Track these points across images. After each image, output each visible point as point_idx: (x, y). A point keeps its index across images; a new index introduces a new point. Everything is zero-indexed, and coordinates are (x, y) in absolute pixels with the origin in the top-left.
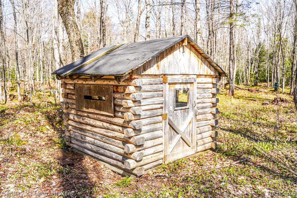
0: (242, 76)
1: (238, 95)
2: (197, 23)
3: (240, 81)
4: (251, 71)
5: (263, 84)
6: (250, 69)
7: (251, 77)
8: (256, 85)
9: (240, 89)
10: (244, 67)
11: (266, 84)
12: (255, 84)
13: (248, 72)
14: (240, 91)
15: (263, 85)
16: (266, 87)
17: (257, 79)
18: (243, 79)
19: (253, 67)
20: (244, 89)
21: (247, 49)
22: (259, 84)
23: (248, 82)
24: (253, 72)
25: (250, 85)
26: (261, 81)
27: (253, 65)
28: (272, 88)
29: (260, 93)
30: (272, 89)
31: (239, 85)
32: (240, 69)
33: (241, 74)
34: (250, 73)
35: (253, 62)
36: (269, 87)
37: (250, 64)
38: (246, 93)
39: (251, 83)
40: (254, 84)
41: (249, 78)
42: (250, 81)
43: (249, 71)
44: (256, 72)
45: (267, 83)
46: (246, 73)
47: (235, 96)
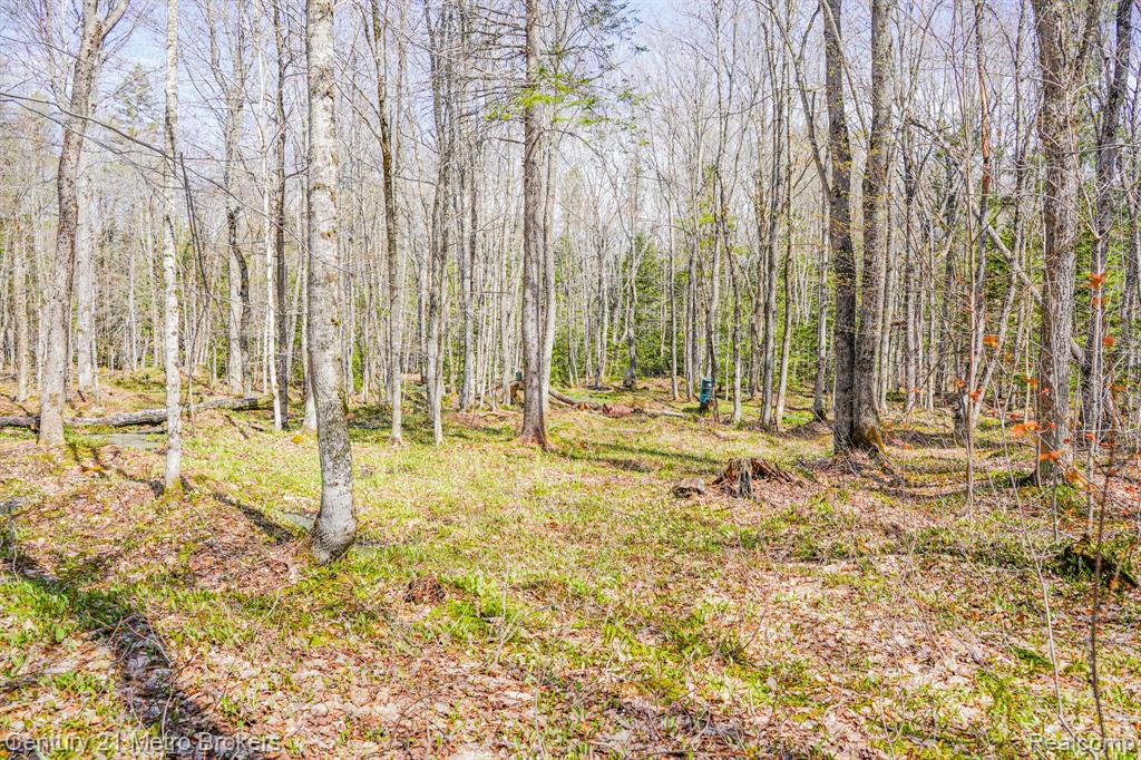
0: (579, 351)
1: (563, 434)
2: (311, 30)
3: (573, 373)
4: (610, 336)
5: (653, 383)
6: (606, 327)
7: (610, 358)
8: (630, 387)
9: (573, 404)
10: (585, 321)
11: (666, 382)
12: (625, 383)
13: (602, 337)
14: (571, 415)
15: (654, 388)
16: (665, 397)
17: (633, 363)
18: (581, 363)
19: (617, 321)
20: (586, 408)
21: (594, 252)
22: (640, 384)
23: (602, 375)
24: (619, 338)
25: (608, 389)
26: (646, 372)
27: (618, 313)
28: (689, 400)
29: (652, 424)
30: (689, 405)
31: (570, 387)
32: (572, 327)
33: (574, 345)
34: (608, 343)
35: (617, 301)
36: (677, 393)
37: (607, 310)
38: (596, 425)
39: (612, 380)
40: (622, 382)
41: (605, 359)
42: (607, 374)
43: (605, 334)
44: (630, 342)
45: (670, 380)
46: (593, 341)
47: (551, 442)
